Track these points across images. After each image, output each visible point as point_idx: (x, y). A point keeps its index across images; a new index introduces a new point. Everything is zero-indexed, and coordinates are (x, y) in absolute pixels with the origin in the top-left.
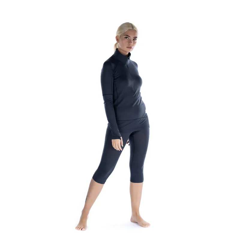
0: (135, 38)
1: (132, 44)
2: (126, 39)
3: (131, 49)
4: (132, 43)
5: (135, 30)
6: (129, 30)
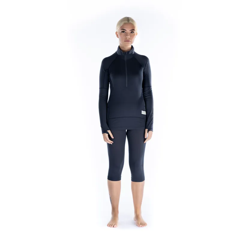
0: (133, 31)
1: (129, 37)
2: (123, 33)
3: (130, 42)
5: (130, 23)
6: (125, 24)
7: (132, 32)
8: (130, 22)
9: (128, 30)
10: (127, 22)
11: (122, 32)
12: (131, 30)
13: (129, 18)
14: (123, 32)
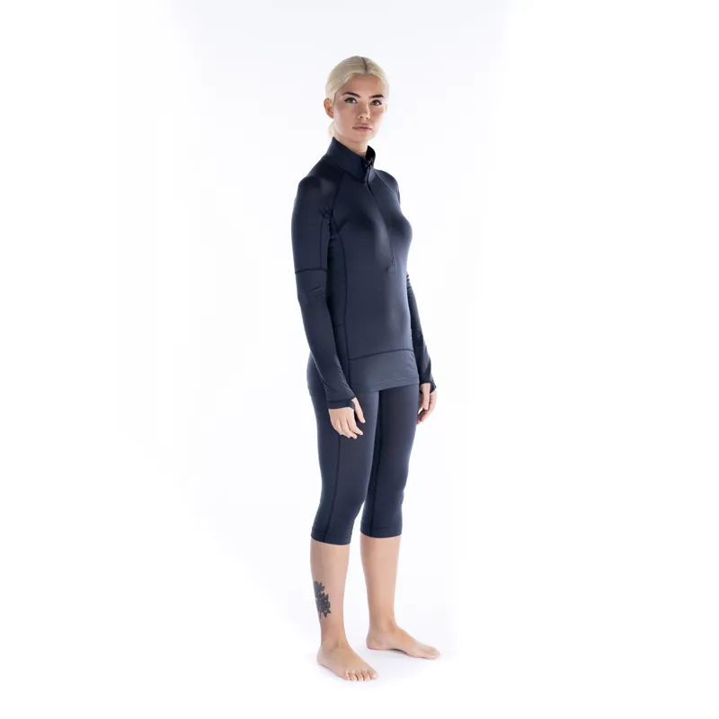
0: (377, 100)
1: (368, 116)
2: (349, 104)
3: (369, 132)
4: (366, 113)
5: (372, 75)
6: (356, 76)
7: (374, 102)
8: (372, 71)
9: (365, 97)
10: (361, 71)
11: (346, 100)
12: (374, 97)
13: (368, 62)
14: (350, 100)
